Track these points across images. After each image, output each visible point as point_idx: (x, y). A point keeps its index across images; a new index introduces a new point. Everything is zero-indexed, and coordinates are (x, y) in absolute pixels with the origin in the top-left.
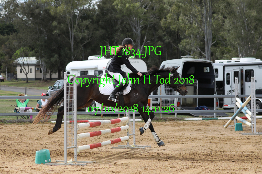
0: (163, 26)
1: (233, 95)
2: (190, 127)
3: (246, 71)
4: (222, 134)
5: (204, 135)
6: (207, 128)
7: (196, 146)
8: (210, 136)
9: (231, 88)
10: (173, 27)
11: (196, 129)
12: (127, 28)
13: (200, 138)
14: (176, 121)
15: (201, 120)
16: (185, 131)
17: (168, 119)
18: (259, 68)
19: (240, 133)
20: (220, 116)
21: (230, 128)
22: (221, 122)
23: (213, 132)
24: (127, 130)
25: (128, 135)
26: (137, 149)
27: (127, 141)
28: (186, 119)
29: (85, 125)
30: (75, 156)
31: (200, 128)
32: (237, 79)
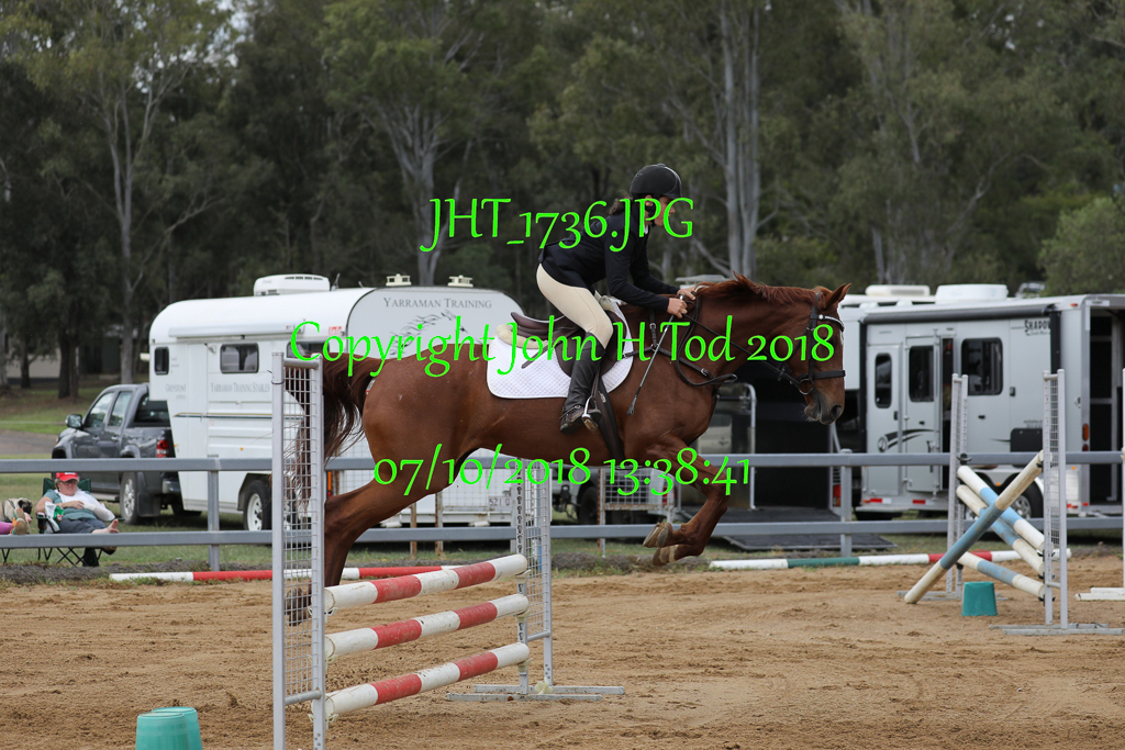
0: (539, 139)
1: (904, 454)
2: (749, 600)
3: (966, 344)
4: (913, 634)
5: (833, 634)
6: (828, 602)
8: (863, 639)
9: (896, 422)
10: (585, 147)
11: (786, 608)
12: (371, 153)
13: (827, 651)
14: (675, 572)
15: (785, 569)
16: (732, 616)
17: (637, 564)
18: (1029, 332)
19: (991, 629)
20: (866, 551)
21: (929, 602)
22: (877, 575)
23: (867, 622)
24: (520, 614)
25: (524, 640)
26: (565, 702)
27: (521, 664)
28: (718, 564)
29: (359, 590)
30: (315, 736)
31: (800, 605)
32: (960, 383)
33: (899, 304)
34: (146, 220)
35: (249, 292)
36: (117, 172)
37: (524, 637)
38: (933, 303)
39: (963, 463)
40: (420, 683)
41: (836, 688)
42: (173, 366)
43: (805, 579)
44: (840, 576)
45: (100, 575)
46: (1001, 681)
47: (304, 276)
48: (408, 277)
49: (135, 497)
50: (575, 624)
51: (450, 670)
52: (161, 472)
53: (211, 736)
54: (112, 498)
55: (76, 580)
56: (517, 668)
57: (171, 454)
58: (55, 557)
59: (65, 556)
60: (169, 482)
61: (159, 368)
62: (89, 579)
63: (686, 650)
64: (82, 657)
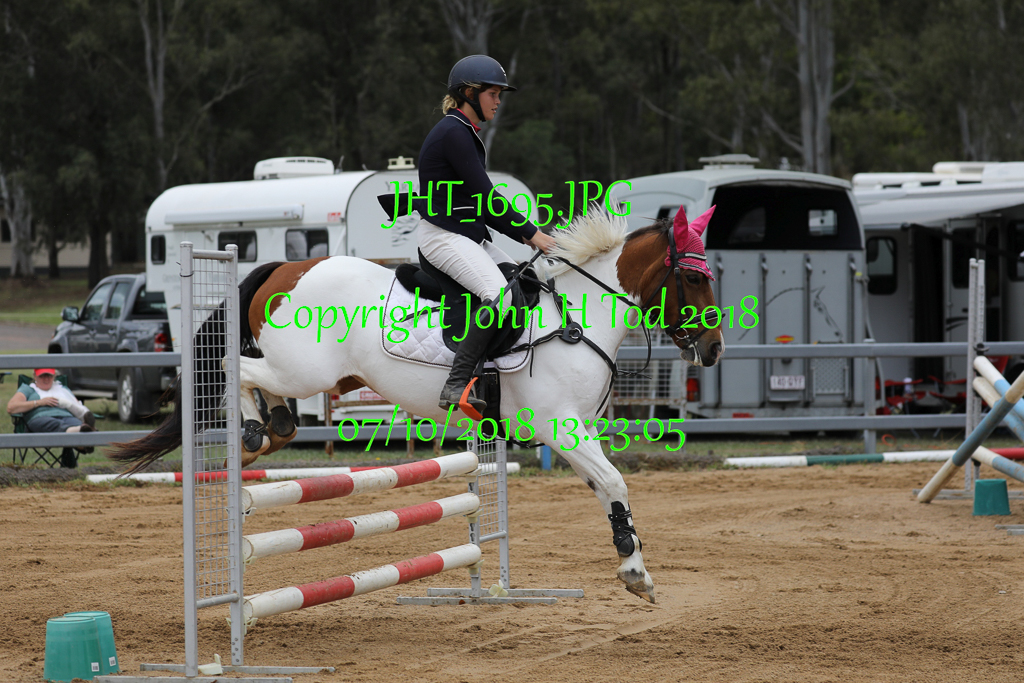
0: (597, 7)
2: (754, 499)
4: (912, 534)
5: (828, 535)
6: (836, 501)
7: (799, 590)
8: (858, 540)
10: (646, 15)
11: (783, 509)
13: (814, 552)
14: (686, 471)
15: (803, 467)
16: (729, 516)
17: (646, 462)
19: (997, 529)
21: (944, 502)
22: (900, 473)
23: (870, 522)
24: (470, 514)
25: (475, 541)
26: (519, 605)
27: (471, 566)
28: (732, 461)
29: (281, 490)
30: (233, 640)
31: (806, 505)
32: (976, 268)
33: (942, 184)
34: (180, 99)
35: (248, 176)
36: (148, 46)
37: (475, 538)
38: (979, 182)
39: (980, 353)
40: (352, 586)
41: (806, 590)
42: (171, 255)
43: (822, 478)
44: (861, 474)
45: (76, 476)
46: (985, 583)
47: (306, 158)
48: (411, 160)
49: (133, 394)
50: (561, 525)
51: (390, 572)
52: (159, 368)
53: (135, 642)
54: (110, 395)
55: (51, 481)
56: (468, 570)
57: (169, 348)
58: (31, 458)
59: (42, 457)
60: (167, 378)
61: (156, 257)
62: (64, 481)
63: (666, 551)
64: (31, 562)
